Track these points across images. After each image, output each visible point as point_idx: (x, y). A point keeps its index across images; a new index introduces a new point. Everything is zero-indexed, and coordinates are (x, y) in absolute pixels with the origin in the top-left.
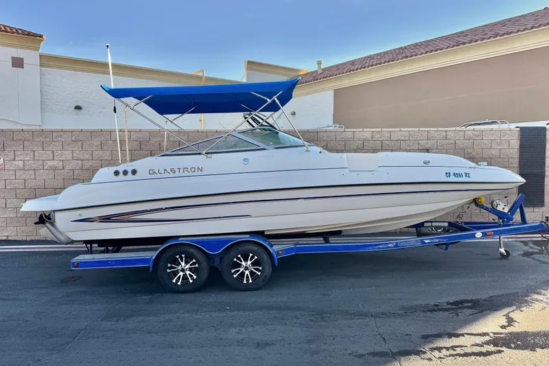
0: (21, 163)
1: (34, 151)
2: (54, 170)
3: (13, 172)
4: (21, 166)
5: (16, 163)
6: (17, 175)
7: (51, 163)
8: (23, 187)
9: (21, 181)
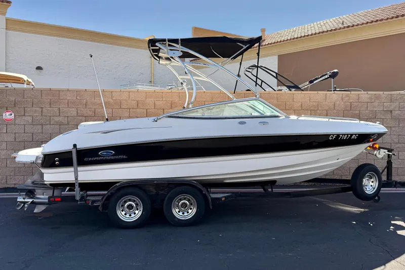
0: (30, 119)
1: (42, 108)
2: (60, 125)
3: (23, 127)
4: (30, 121)
5: (26, 118)
6: (26, 129)
7: (57, 119)
8: (31, 140)
9: (30, 134)
